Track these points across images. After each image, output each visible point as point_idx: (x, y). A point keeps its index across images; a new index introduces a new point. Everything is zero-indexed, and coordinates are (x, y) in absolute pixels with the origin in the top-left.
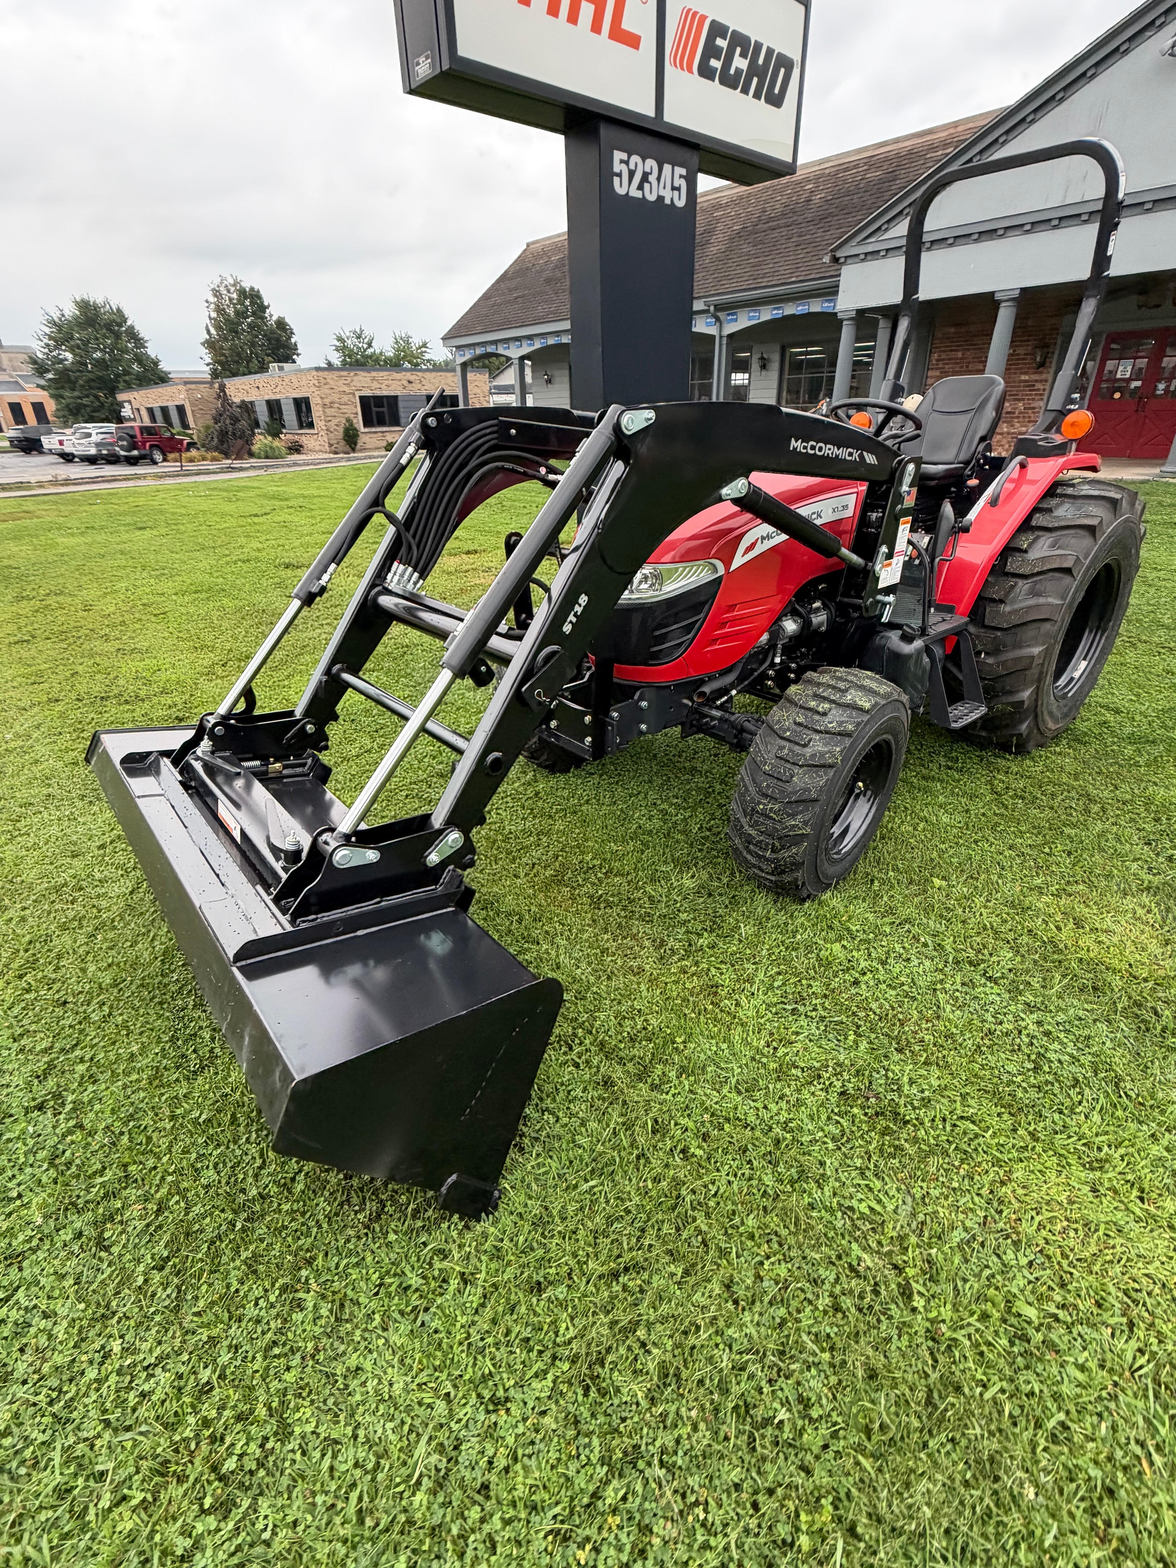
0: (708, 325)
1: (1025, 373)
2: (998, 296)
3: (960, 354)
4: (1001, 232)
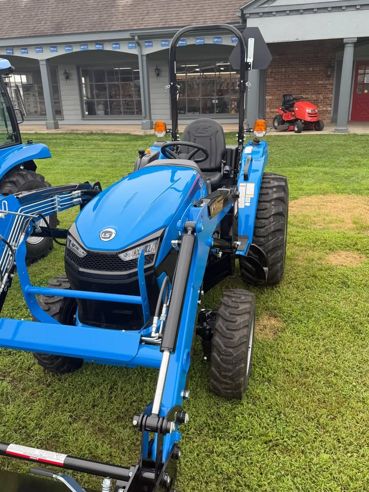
0: (130, 48)
1: (321, 80)
2: (345, 41)
3: (283, 70)
4: (329, 9)
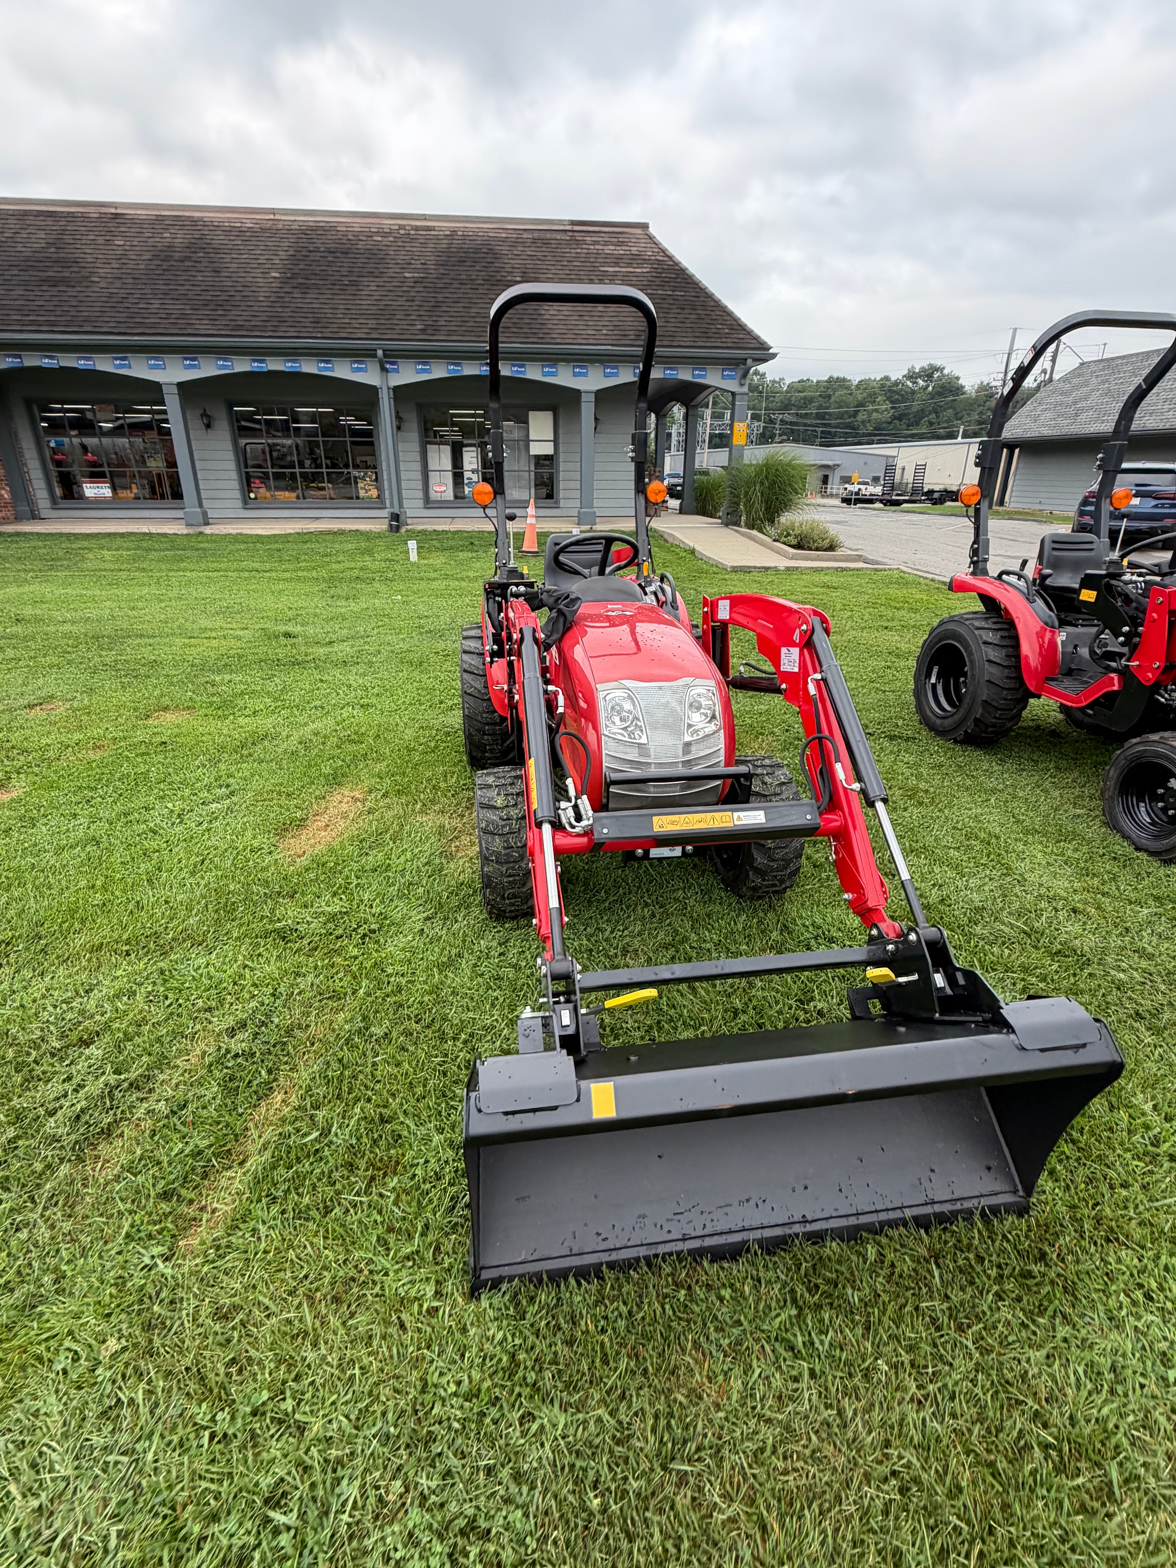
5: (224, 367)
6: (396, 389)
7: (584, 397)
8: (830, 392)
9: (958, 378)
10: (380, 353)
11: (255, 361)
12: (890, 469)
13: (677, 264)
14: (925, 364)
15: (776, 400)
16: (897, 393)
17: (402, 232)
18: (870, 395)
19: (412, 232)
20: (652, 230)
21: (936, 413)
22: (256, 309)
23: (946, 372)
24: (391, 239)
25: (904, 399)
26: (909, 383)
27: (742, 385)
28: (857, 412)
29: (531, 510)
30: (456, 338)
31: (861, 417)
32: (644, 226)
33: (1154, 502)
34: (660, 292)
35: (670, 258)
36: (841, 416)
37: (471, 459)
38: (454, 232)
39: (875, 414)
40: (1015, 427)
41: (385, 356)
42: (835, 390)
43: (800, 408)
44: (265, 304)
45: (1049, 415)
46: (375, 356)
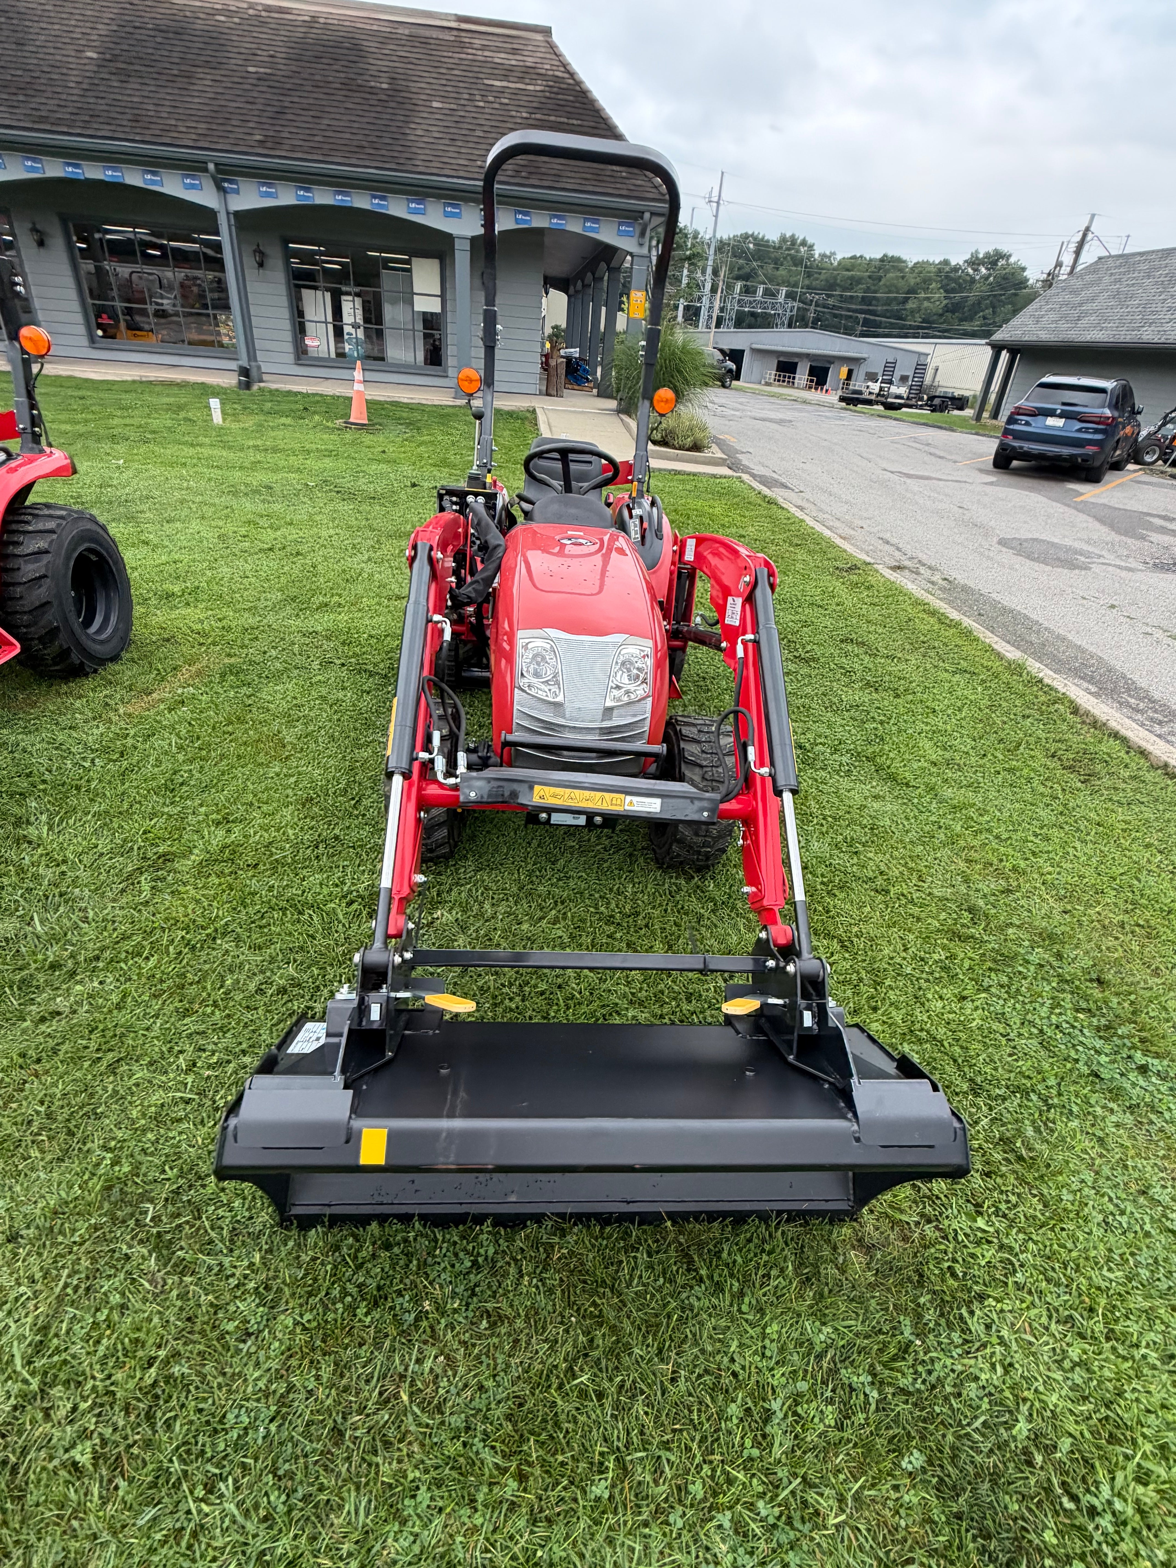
5: (32, 169)
6: (237, 214)
7: (458, 244)
8: (881, 273)
9: (1024, 269)
10: (211, 166)
11: (69, 164)
12: (920, 368)
13: (579, 83)
14: (990, 249)
15: (822, 277)
16: (955, 280)
17: (251, 12)
18: (924, 281)
19: (263, 14)
20: (556, 38)
21: (994, 307)
22: (64, 97)
23: (1012, 260)
24: (237, 20)
25: (961, 289)
26: (970, 271)
27: (641, 245)
28: (906, 300)
29: (358, 374)
30: (300, 155)
31: (910, 305)
32: (547, 31)
33: (1079, 425)
34: (552, 118)
35: (572, 75)
36: (888, 302)
37: (352, 310)
38: (314, 18)
39: (926, 304)
40: (1016, 328)
41: (218, 171)
42: (887, 271)
43: (845, 289)
44: (75, 91)
45: (1052, 316)
46: (206, 170)
